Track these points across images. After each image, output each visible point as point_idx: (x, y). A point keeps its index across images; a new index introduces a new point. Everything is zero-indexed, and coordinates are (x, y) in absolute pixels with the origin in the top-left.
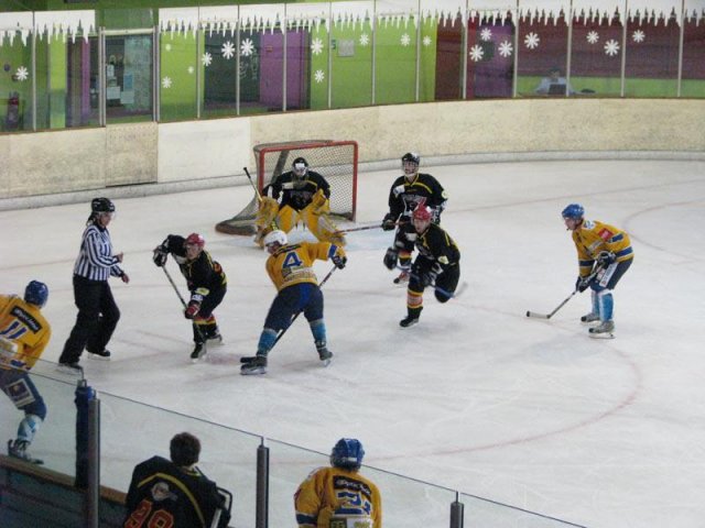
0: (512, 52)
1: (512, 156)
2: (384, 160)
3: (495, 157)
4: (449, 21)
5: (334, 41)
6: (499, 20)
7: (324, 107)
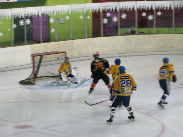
0: (118, 20)
2: (76, 58)
4: (96, 10)
5: (57, 18)
6: (113, 10)
7: (54, 41)
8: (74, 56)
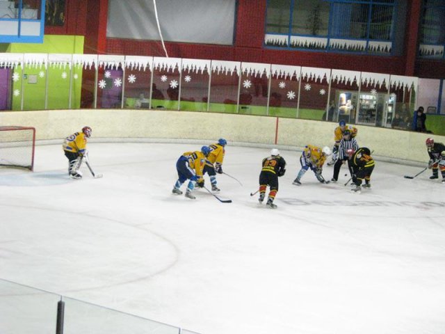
0: (122, 84)
1: (120, 140)
2: (51, 139)
3: (111, 140)
4: (88, 66)
5: (25, 75)
6: (115, 67)
7: (19, 109)
8: (48, 136)
